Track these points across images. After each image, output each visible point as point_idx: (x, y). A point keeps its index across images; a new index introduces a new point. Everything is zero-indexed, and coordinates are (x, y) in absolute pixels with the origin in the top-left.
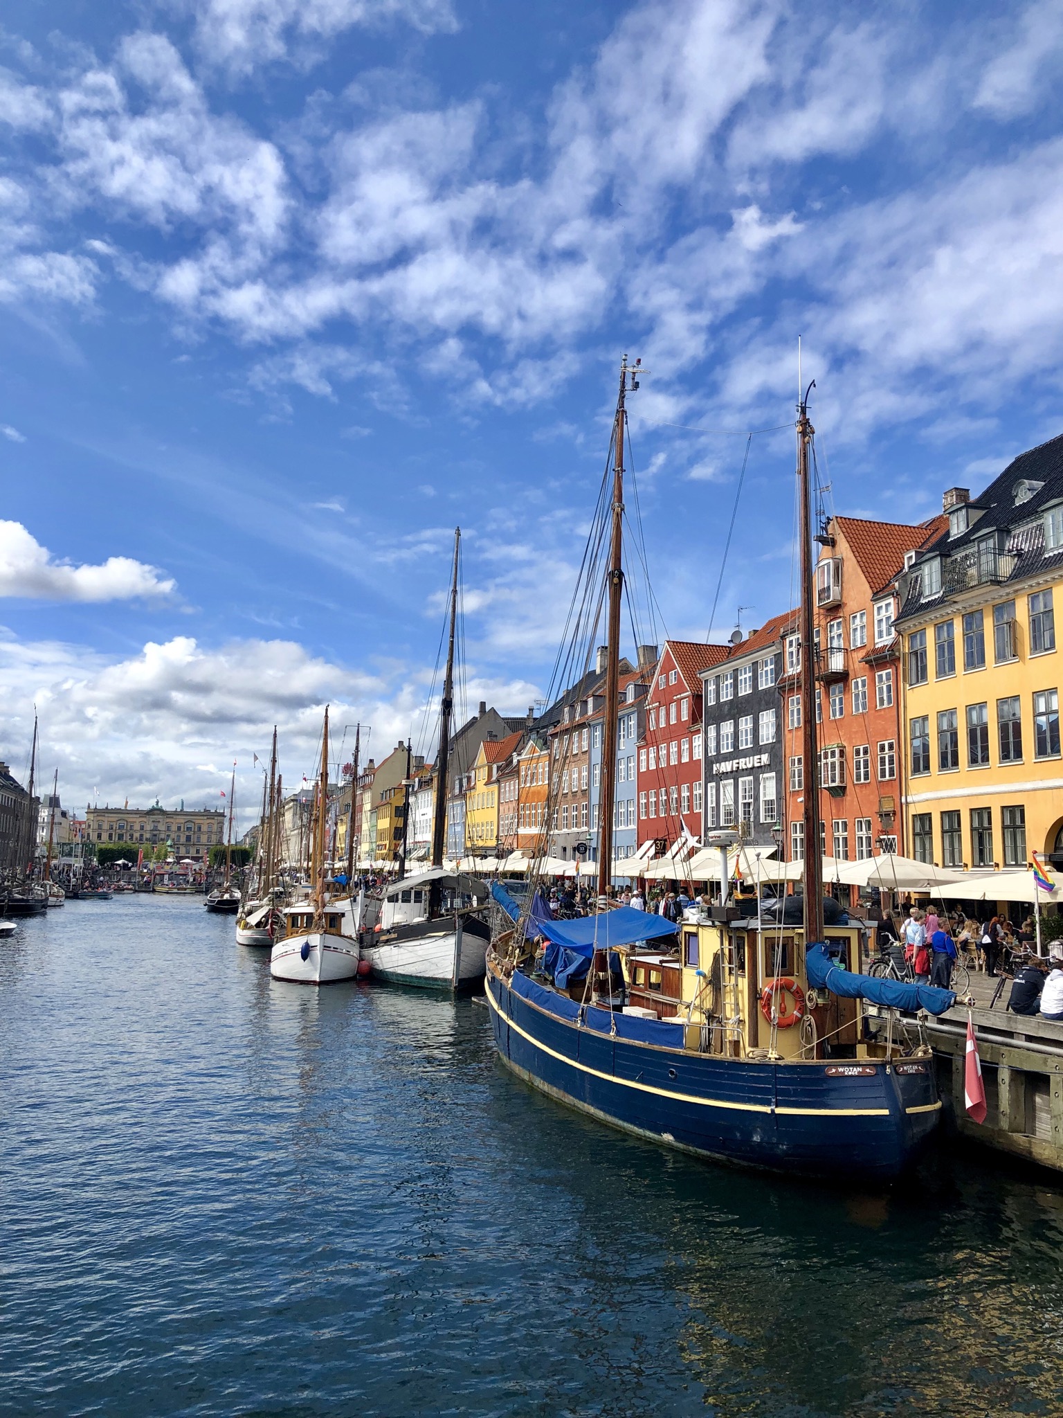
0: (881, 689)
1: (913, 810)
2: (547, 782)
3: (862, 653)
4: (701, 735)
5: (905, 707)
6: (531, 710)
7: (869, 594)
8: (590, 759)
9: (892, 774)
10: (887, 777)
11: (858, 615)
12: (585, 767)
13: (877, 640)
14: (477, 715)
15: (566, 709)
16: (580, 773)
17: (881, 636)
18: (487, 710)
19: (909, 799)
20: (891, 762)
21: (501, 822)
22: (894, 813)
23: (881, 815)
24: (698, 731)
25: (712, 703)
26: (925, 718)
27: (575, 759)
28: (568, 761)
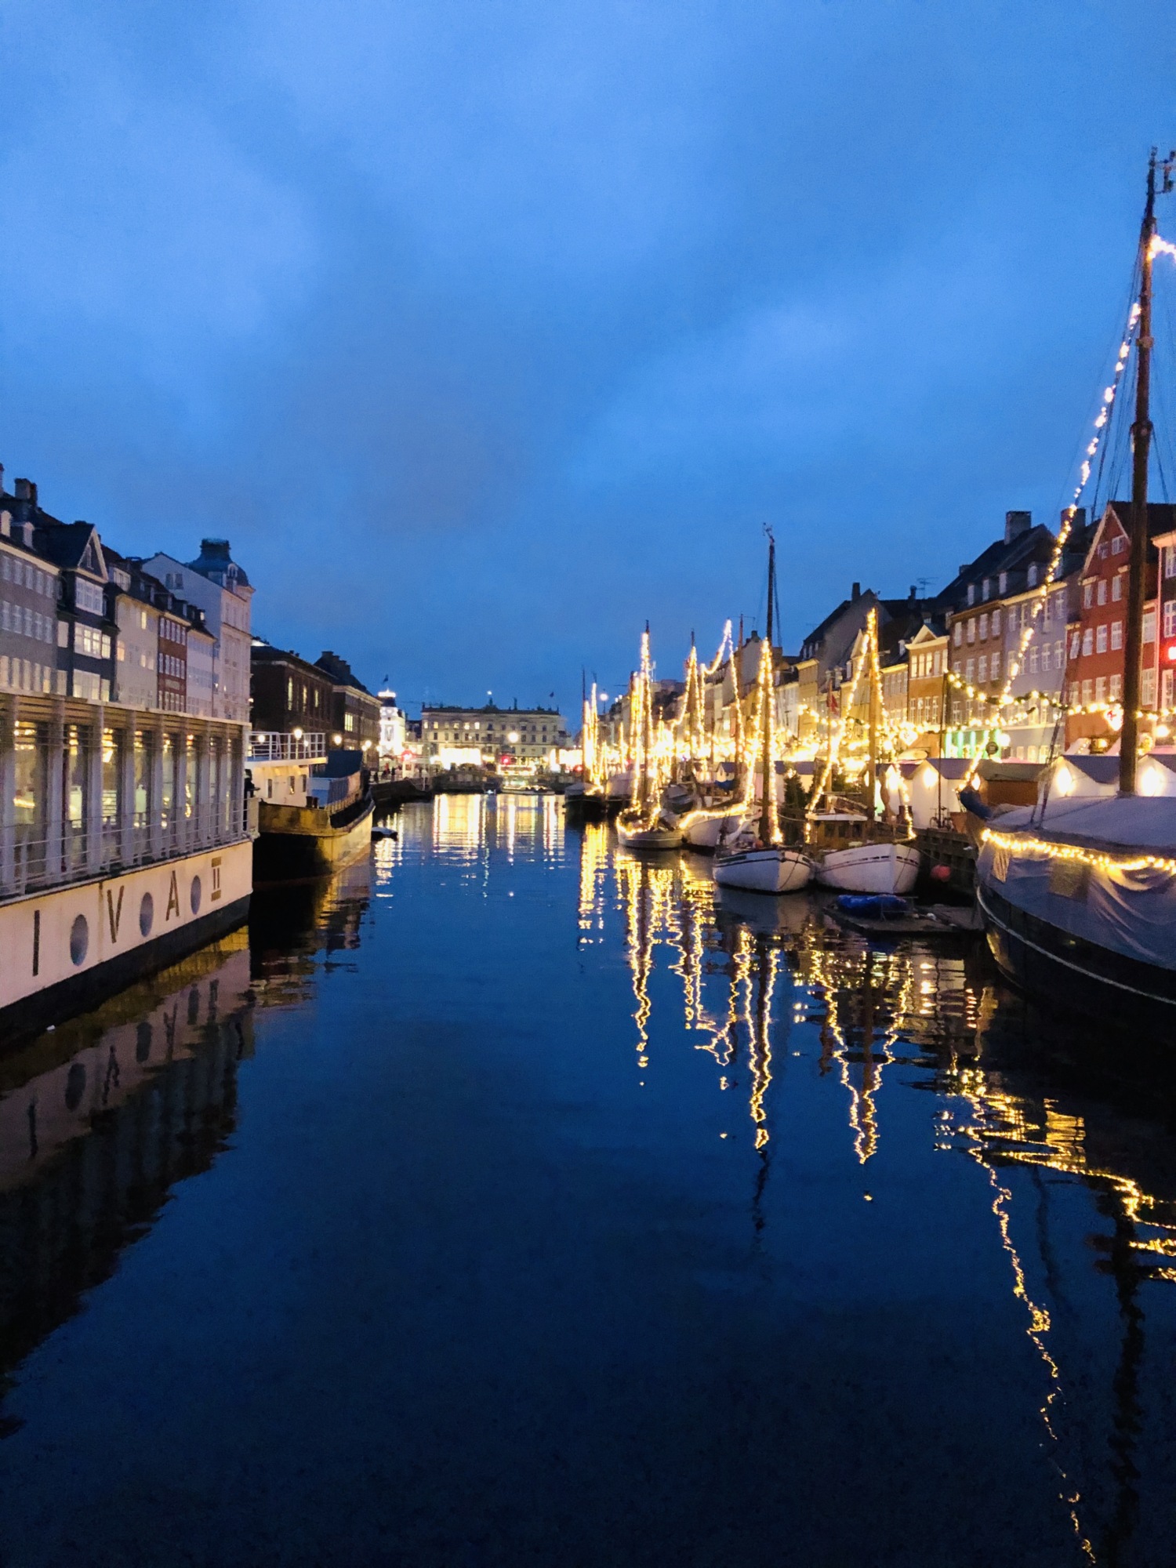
2: (945, 673)
4: (1156, 614)
6: (913, 590)
8: (1002, 645)
12: (996, 655)
14: (850, 599)
15: (971, 589)
16: (989, 661)
18: (862, 591)
24: (1151, 610)
27: (984, 645)
28: (973, 648)
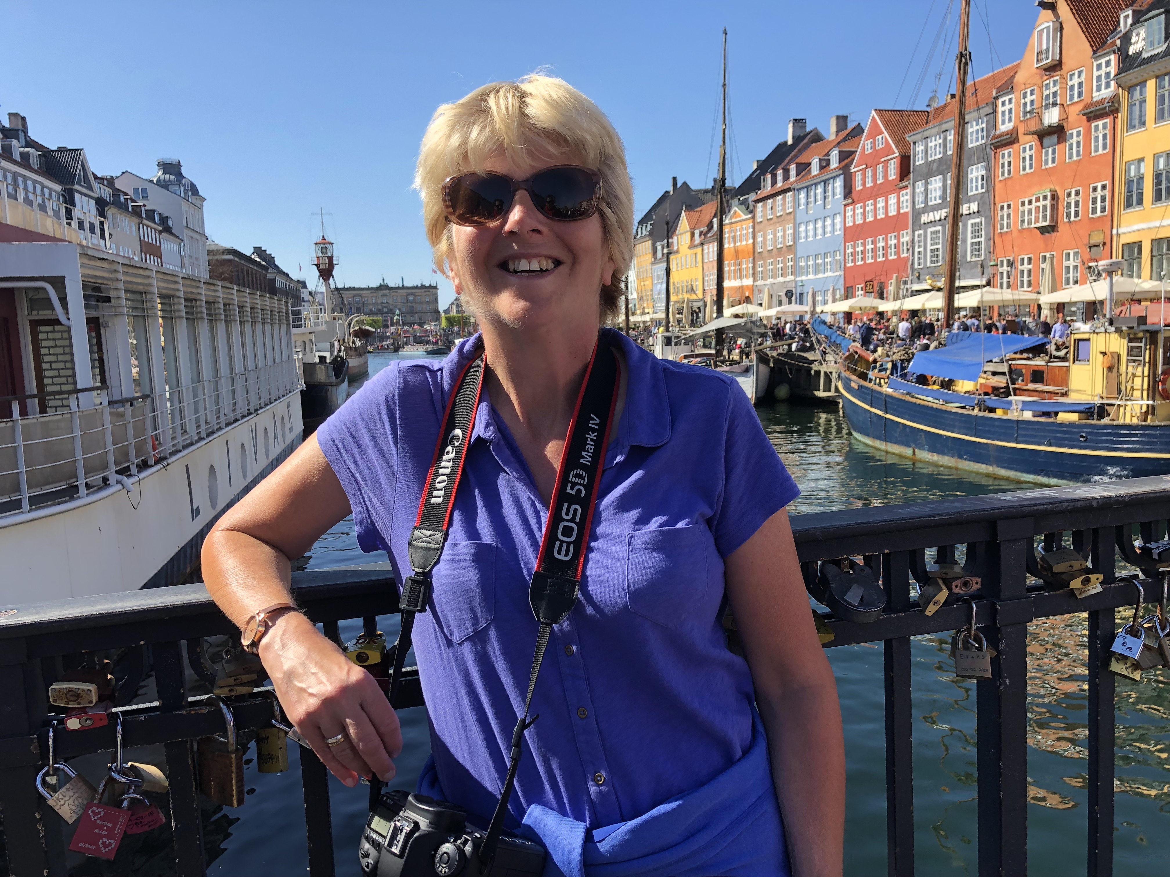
0: (1097, 138)
1: (1124, 240)
2: (751, 241)
3: (1080, 107)
4: (909, 191)
5: (1122, 152)
7: (1090, 51)
8: (795, 219)
9: (1103, 209)
10: (1099, 213)
11: (1076, 72)
12: (790, 226)
13: (1095, 94)
14: (670, 188)
15: (768, 176)
16: (784, 231)
17: (1099, 89)
18: (679, 184)
19: (1121, 231)
20: (1103, 199)
21: (706, 278)
22: (1104, 244)
23: (1090, 247)
24: (906, 187)
25: (919, 162)
26: (1141, 160)
27: (780, 220)
28: (772, 222)
